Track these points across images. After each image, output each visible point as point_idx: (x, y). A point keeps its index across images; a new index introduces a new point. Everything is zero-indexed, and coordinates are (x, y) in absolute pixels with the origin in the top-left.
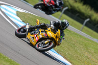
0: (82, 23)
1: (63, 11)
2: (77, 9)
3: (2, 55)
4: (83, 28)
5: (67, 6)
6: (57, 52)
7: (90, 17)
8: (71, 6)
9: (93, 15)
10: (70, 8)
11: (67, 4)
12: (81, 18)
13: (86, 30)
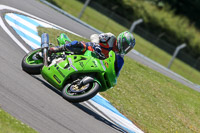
0: (171, 52)
1: (133, 27)
2: (162, 24)
3: (8, 115)
4: (172, 62)
5: (141, 17)
6: (120, 111)
7: (187, 41)
8: (149, 18)
9: (194, 38)
10: (146, 20)
11: (142, 12)
12: (169, 42)
13: (180, 67)
